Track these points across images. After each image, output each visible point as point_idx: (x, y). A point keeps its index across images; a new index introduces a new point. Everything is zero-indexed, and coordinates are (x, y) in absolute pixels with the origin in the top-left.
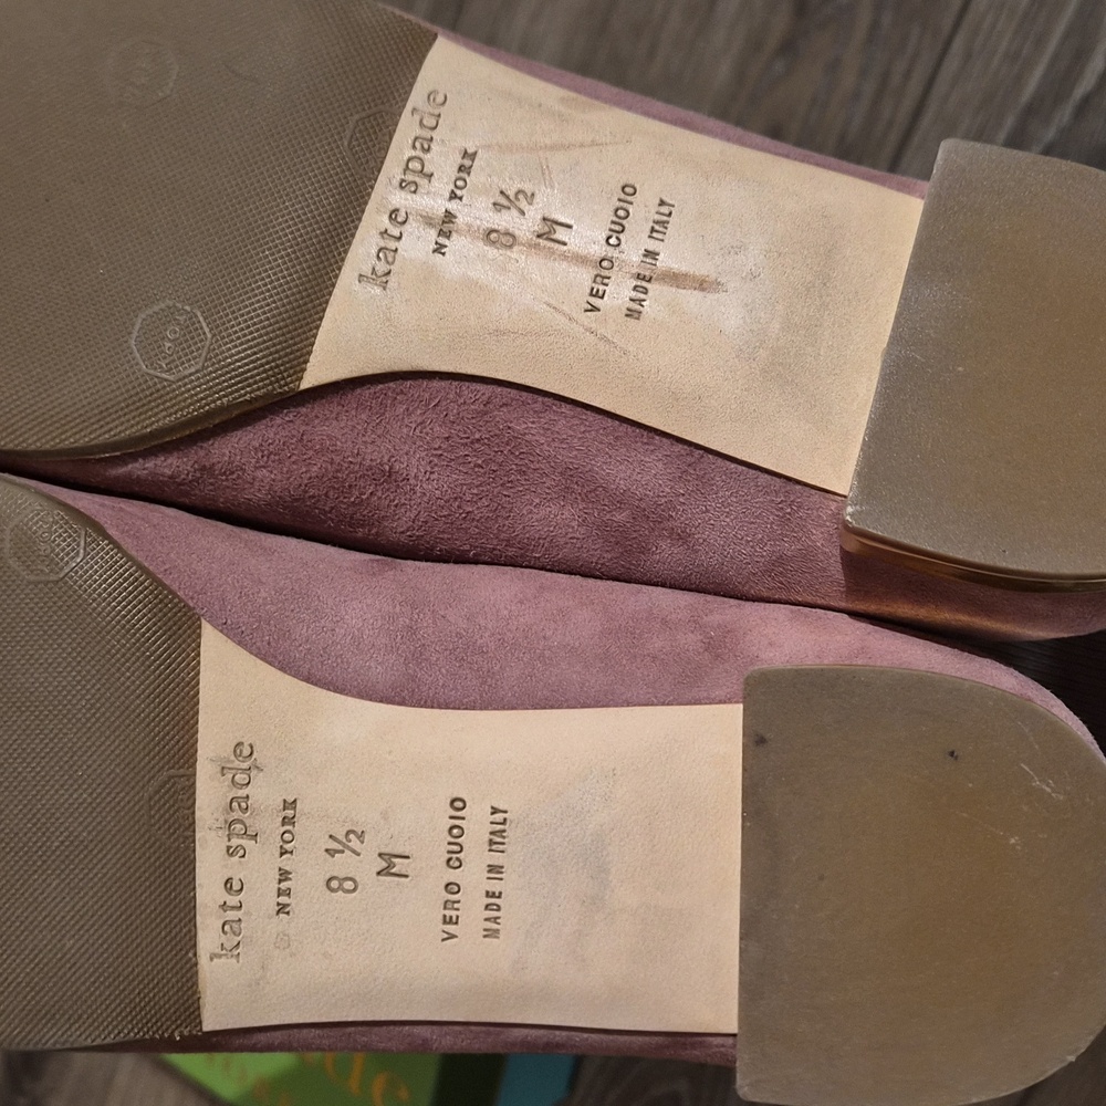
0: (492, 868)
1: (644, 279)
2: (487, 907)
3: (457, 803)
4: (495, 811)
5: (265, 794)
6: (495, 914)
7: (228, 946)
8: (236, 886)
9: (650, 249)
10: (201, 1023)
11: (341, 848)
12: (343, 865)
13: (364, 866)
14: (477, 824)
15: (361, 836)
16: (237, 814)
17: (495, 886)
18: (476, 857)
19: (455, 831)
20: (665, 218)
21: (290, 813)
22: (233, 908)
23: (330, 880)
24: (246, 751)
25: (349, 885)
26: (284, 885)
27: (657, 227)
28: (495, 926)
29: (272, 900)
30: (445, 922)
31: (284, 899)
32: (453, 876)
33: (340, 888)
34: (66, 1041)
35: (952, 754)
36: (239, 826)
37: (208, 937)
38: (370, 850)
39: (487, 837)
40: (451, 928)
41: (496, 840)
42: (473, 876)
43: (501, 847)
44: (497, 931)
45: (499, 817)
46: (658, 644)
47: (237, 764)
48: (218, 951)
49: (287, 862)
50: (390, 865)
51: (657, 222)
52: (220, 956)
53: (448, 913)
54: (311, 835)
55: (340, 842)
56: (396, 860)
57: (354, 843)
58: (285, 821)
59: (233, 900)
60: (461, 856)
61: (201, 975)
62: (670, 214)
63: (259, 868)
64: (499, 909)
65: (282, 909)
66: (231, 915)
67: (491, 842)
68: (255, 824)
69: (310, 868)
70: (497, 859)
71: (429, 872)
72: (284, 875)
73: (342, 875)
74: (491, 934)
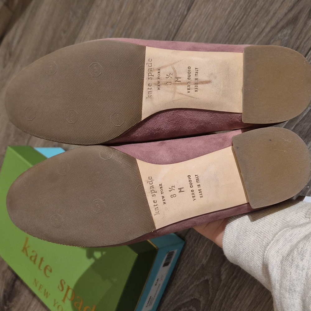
0: (198, 186)
1: (196, 84)
2: (199, 192)
3: (189, 176)
4: (196, 176)
5: (156, 184)
6: (201, 193)
7: (157, 212)
8: (155, 202)
9: (196, 78)
10: (155, 228)
11: (171, 190)
12: (173, 192)
13: (176, 191)
14: (193, 179)
15: (174, 187)
16: (152, 189)
17: (200, 188)
18: (195, 184)
19: (190, 181)
20: (197, 71)
21: (161, 186)
22: (156, 205)
23: (171, 195)
24: (151, 178)
25: (175, 196)
26: (163, 199)
27: (196, 74)
28: (202, 195)
29: (162, 202)
30: (193, 197)
31: (164, 201)
32: (192, 189)
33: (173, 197)
34: (134, 238)
35: (270, 140)
36: (153, 191)
37: (153, 212)
38: (176, 188)
39: (196, 180)
40: (194, 198)
41: (197, 180)
42: (195, 188)
43: (199, 181)
44: (202, 196)
45: (197, 176)
46: (215, 142)
47: (149, 181)
48: (156, 214)
49: (163, 195)
50: (181, 190)
51: (196, 73)
52: (156, 215)
53: (193, 195)
54: (166, 189)
55: (171, 189)
56: (181, 189)
57: (173, 188)
58: (161, 188)
59: (155, 204)
60: (192, 185)
61: (154, 219)
62: (198, 71)
63: (158, 197)
64: (201, 192)
65: (164, 203)
66: (156, 207)
67: (197, 181)
68: (155, 190)
69: (167, 195)
70: (198, 184)
71: (188, 189)
72: (163, 197)
73: (173, 195)
74: (202, 197)
